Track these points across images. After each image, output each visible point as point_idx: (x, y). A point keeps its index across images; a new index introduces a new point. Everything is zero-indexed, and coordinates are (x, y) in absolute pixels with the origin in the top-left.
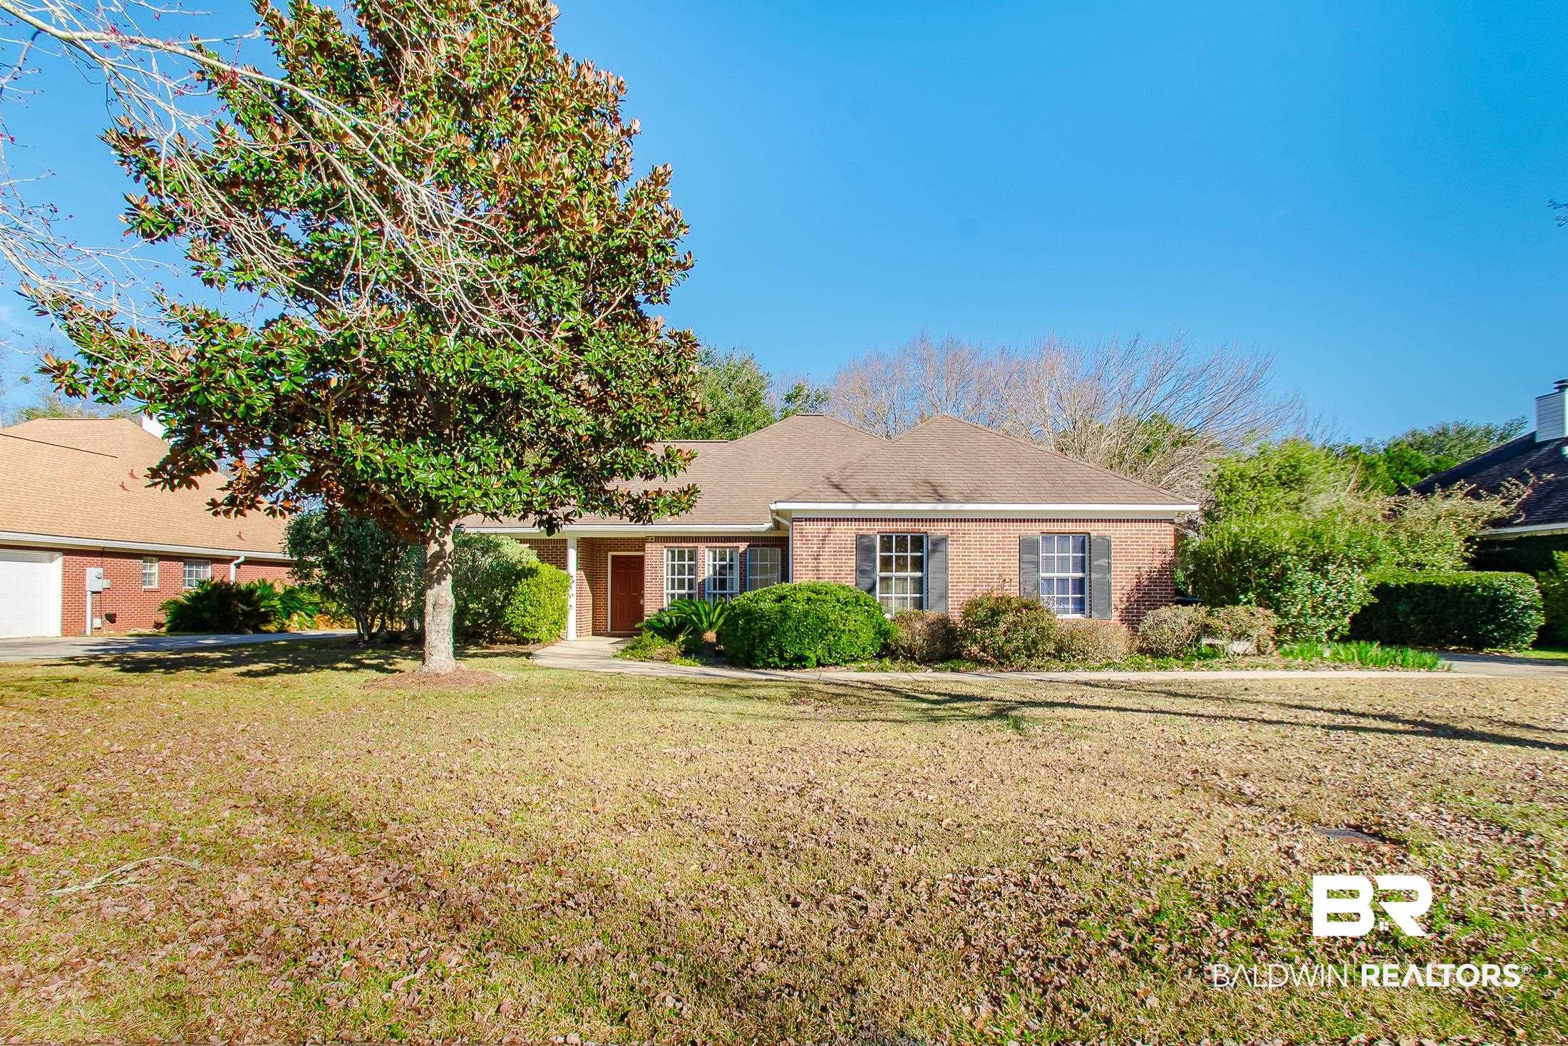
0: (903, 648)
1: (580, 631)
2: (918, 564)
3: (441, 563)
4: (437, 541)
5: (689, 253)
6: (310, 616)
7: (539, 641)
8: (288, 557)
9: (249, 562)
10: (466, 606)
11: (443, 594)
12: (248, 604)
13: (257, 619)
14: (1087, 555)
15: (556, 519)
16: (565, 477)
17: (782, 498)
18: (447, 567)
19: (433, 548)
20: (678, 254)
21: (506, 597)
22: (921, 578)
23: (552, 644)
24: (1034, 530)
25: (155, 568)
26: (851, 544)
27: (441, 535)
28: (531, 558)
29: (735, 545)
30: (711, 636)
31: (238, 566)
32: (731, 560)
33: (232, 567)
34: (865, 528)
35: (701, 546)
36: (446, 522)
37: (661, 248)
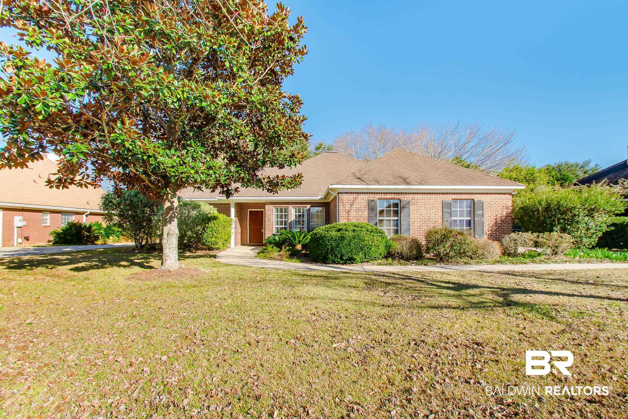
0: (398, 253)
1: (236, 244)
2: (396, 213)
3: (171, 212)
4: (169, 201)
5: (305, 46)
6: (118, 237)
7: (219, 249)
8: (102, 211)
9: (91, 214)
10: (185, 233)
11: (173, 228)
12: (89, 232)
13: (92, 239)
14: (472, 209)
15: (230, 190)
16: (237, 167)
17: (335, 183)
18: (175, 214)
19: (167, 204)
20: (300, 45)
21: (204, 229)
22: (397, 220)
23: (224, 250)
24: (449, 198)
25: (48, 217)
26: (365, 203)
27: (172, 198)
28: (214, 211)
29: (305, 206)
30: (299, 247)
31: (87, 216)
32: (303, 212)
33: (84, 216)
34: (371, 197)
35: (290, 206)
36: (174, 192)
37: (291, 39)
